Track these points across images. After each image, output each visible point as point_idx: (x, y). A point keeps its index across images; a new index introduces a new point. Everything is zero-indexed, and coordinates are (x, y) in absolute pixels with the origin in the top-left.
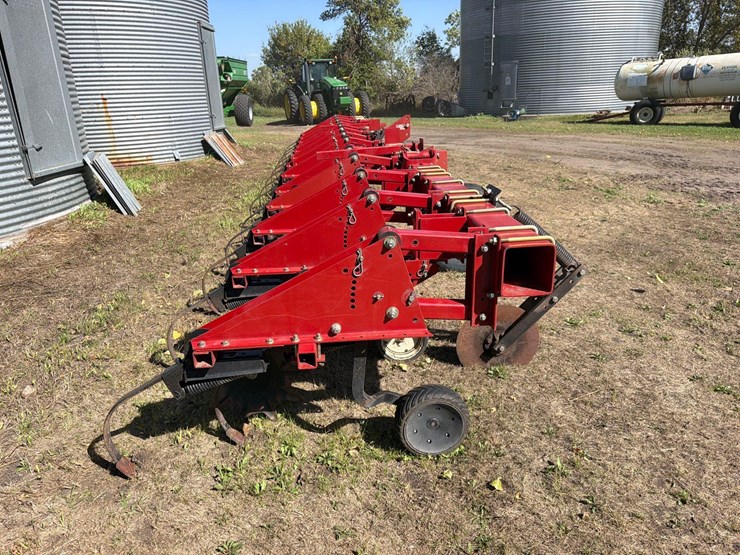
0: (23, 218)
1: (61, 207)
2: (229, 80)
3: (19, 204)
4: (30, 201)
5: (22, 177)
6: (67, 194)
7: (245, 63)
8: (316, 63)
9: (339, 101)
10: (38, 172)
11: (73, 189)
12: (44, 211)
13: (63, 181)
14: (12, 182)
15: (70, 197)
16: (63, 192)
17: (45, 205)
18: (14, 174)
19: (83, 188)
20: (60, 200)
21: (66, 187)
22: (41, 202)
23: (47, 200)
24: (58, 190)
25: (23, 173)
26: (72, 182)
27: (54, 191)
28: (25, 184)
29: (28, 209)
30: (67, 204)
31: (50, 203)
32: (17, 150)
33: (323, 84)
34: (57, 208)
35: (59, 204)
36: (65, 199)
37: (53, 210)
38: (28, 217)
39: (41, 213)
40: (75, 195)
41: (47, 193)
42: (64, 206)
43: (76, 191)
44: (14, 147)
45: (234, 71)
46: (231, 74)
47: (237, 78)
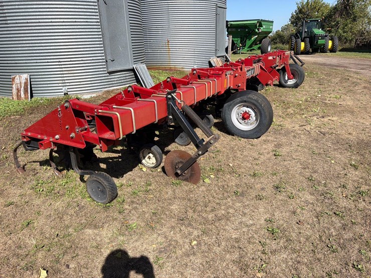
0: (103, 87)
1: (120, 84)
2: (260, 31)
3: (102, 81)
4: (107, 80)
5: (105, 71)
6: (124, 79)
7: (272, 22)
8: (310, 21)
9: (317, 42)
10: (111, 70)
11: (127, 78)
12: (112, 85)
13: (123, 74)
14: (101, 73)
15: (125, 81)
16: (122, 78)
17: (113, 82)
18: (102, 70)
19: (133, 77)
20: (120, 81)
21: (124, 77)
22: (111, 81)
23: (114, 81)
24: (120, 77)
25: (106, 69)
26: (127, 75)
27: (118, 78)
28: (106, 73)
29: (106, 83)
30: (124, 83)
31: (115, 82)
32: (104, 60)
33: (312, 32)
34: (118, 84)
35: (119, 83)
36: (123, 81)
37: (116, 85)
38: (105, 86)
39: (111, 85)
40: (128, 80)
41: (115, 78)
42: (122, 84)
43: (129, 78)
44: (103, 59)
45: (264, 27)
46: (262, 28)
47: (265, 30)
